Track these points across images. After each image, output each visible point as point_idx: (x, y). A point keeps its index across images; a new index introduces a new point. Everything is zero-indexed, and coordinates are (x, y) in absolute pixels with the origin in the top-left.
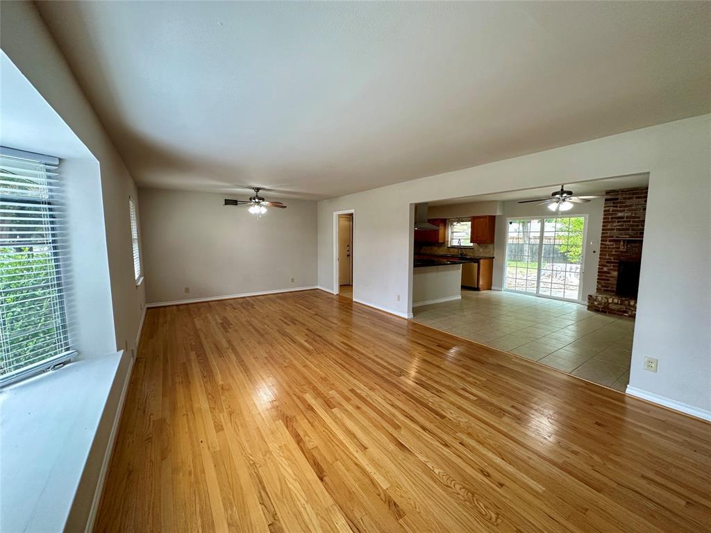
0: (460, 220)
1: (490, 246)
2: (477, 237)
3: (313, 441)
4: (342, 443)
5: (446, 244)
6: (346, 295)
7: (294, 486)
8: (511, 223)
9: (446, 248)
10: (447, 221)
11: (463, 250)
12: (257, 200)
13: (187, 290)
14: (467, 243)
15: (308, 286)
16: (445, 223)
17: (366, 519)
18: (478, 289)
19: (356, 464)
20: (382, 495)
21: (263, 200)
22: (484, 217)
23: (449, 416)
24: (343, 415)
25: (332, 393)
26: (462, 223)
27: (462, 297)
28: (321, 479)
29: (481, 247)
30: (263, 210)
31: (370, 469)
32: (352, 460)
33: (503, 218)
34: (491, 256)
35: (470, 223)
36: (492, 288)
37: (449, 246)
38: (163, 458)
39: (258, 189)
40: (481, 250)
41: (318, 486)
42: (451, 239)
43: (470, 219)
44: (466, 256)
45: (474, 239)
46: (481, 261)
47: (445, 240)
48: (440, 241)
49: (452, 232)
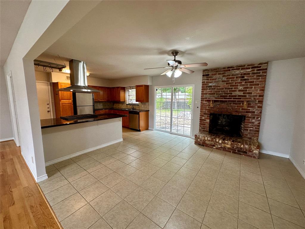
0: (131, 88)
1: (147, 104)
2: (139, 98)
5: (125, 102)
8: (157, 90)
9: (125, 105)
10: (126, 89)
11: (134, 106)
14: (134, 102)
16: (124, 89)
18: (139, 131)
22: (142, 86)
26: (132, 90)
27: (124, 139)
29: (143, 104)
33: (152, 87)
34: (148, 110)
35: (135, 89)
36: (149, 129)
37: (127, 103)
40: (143, 106)
42: (128, 99)
43: (135, 87)
44: (135, 109)
45: (138, 100)
46: (140, 113)
47: (125, 100)
48: (121, 101)
49: (128, 95)
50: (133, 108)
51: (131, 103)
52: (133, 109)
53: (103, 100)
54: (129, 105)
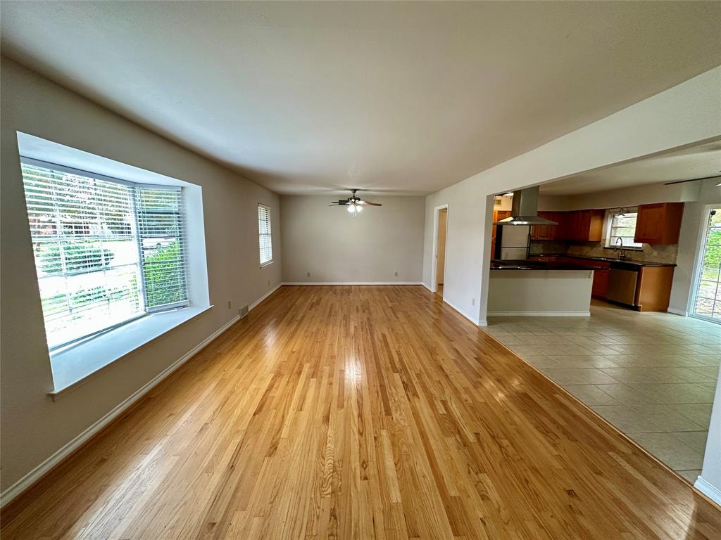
0: (622, 211)
1: (671, 248)
2: (645, 235)
3: (277, 393)
4: (291, 401)
5: (601, 243)
6: (439, 293)
7: (238, 412)
8: (713, 213)
9: (601, 249)
10: (607, 212)
11: (626, 252)
12: (353, 200)
13: (309, 275)
14: (629, 242)
15: (412, 281)
16: (602, 215)
17: (250, 447)
18: (636, 308)
19: (283, 416)
20: (275, 440)
21: (359, 200)
22: (659, 206)
23: (395, 415)
24: (314, 386)
25: (327, 369)
26: (626, 215)
27: (591, 314)
28: (254, 415)
29: (655, 249)
30: (359, 209)
31: (288, 422)
32: (284, 412)
33: (697, 207)
34: (671, 263)
35: (637, 214)
36: (669, 310)
37: (607, 246)
38: (201, 373)
39: (355, 191)
40: (655, 253)
41: (249, 417)
42: (611, 237)
43: (637, 209)
44: (631, 260)
45: (641, 237)
46: (644, 268)
47: (601, 239)
48: (591, 240)
49: (612, 227)
50: (625, 257)
51: (619, 244)
52: (623, 258)
53: (547, 237)
54: (611, 251)
